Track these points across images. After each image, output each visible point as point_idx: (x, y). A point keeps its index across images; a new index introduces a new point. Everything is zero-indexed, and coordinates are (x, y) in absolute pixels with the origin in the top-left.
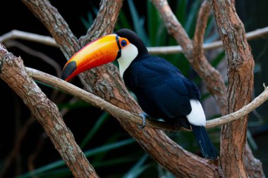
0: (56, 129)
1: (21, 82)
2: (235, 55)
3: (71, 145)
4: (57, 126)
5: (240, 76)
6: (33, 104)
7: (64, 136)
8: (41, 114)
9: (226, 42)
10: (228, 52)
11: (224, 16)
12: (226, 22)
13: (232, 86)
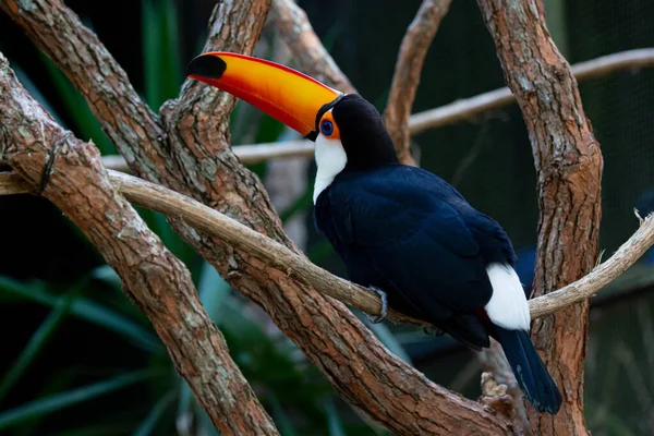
0: (187, 325)
1: (101, 206)
2: (558, 141)
3: (223, 365)
4: (189, 317)
5: (571, 194)
6: (131, 260)
7: (207, 341)
8: (149, 287)
9: (533, 110)
10: (540, 135)
11: (524, 47)
12: (531, 60)
13: (551, 219)
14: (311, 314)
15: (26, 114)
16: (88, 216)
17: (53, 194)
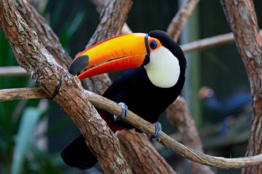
0: (117, 163)
1: (82, 106)
4: (118, 160)
7: (125, 171)
8: (101, 145)
9: (252, 66)
10: (255, 79)
11: (248, 36)
12: (251, 43)
13: (259, 118)
14: (145, 157)
15: (48, 61)
16: (76, 111)
17: (59, 100)
